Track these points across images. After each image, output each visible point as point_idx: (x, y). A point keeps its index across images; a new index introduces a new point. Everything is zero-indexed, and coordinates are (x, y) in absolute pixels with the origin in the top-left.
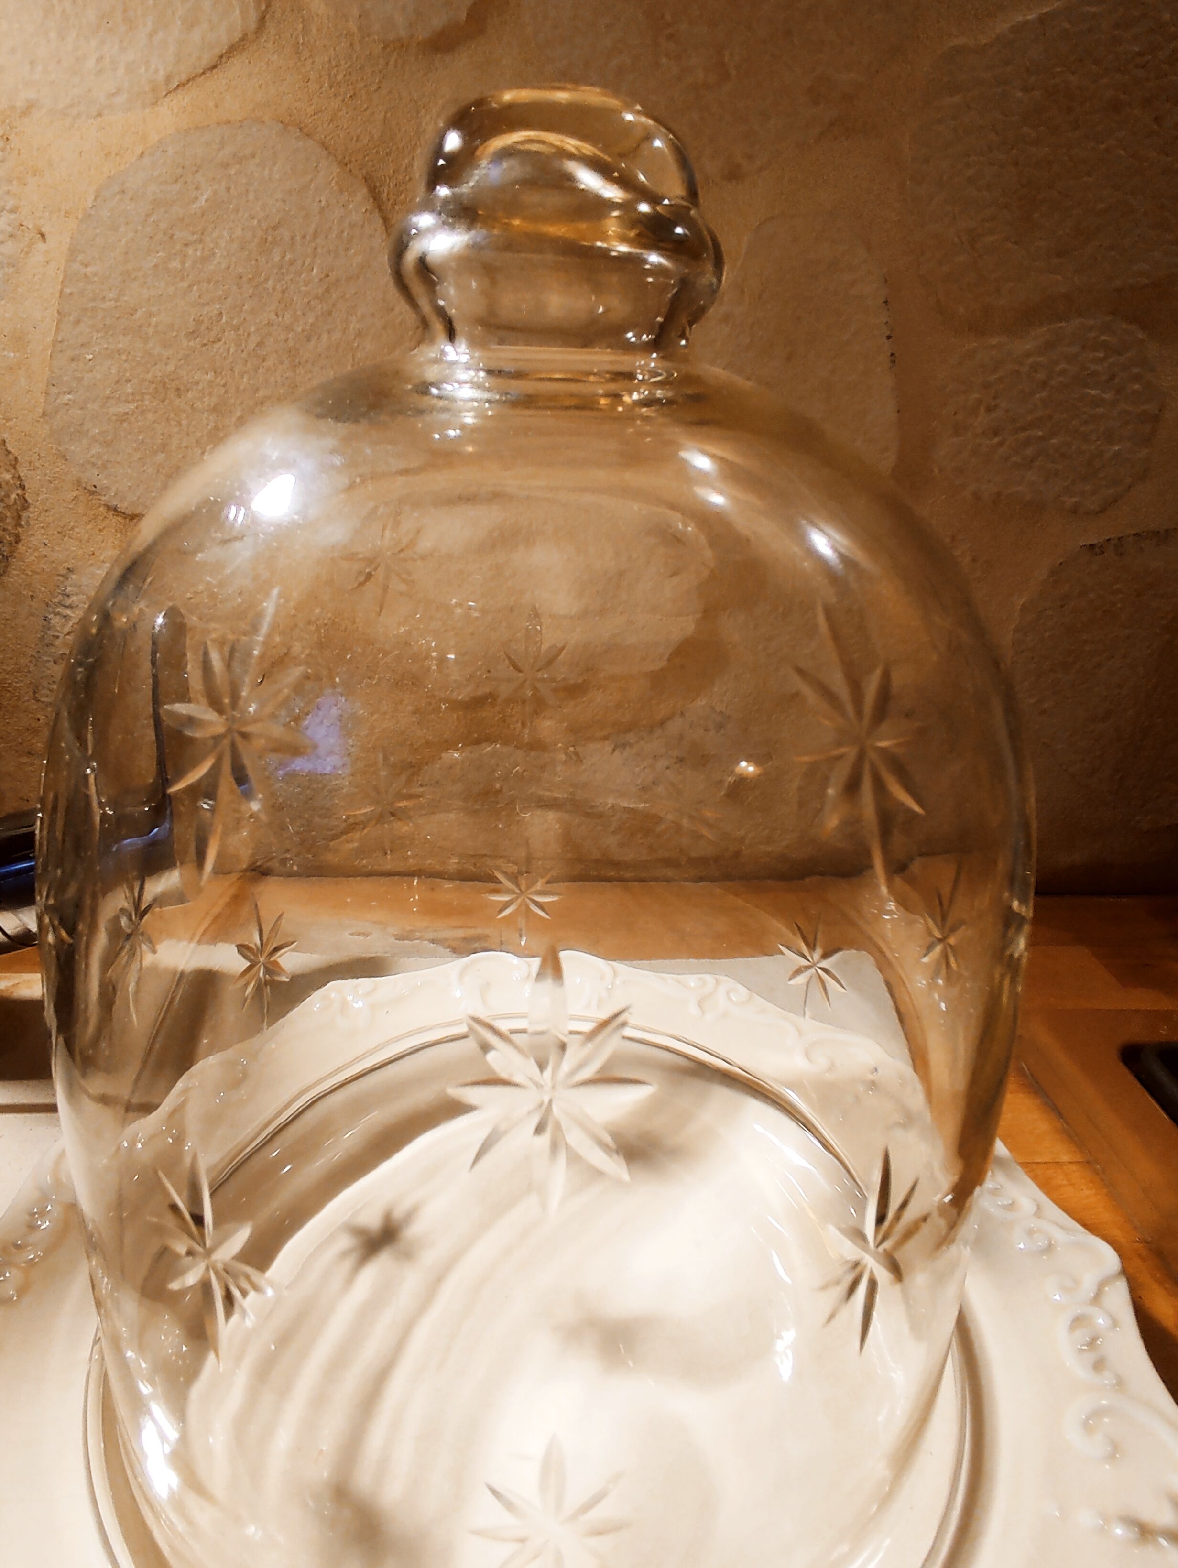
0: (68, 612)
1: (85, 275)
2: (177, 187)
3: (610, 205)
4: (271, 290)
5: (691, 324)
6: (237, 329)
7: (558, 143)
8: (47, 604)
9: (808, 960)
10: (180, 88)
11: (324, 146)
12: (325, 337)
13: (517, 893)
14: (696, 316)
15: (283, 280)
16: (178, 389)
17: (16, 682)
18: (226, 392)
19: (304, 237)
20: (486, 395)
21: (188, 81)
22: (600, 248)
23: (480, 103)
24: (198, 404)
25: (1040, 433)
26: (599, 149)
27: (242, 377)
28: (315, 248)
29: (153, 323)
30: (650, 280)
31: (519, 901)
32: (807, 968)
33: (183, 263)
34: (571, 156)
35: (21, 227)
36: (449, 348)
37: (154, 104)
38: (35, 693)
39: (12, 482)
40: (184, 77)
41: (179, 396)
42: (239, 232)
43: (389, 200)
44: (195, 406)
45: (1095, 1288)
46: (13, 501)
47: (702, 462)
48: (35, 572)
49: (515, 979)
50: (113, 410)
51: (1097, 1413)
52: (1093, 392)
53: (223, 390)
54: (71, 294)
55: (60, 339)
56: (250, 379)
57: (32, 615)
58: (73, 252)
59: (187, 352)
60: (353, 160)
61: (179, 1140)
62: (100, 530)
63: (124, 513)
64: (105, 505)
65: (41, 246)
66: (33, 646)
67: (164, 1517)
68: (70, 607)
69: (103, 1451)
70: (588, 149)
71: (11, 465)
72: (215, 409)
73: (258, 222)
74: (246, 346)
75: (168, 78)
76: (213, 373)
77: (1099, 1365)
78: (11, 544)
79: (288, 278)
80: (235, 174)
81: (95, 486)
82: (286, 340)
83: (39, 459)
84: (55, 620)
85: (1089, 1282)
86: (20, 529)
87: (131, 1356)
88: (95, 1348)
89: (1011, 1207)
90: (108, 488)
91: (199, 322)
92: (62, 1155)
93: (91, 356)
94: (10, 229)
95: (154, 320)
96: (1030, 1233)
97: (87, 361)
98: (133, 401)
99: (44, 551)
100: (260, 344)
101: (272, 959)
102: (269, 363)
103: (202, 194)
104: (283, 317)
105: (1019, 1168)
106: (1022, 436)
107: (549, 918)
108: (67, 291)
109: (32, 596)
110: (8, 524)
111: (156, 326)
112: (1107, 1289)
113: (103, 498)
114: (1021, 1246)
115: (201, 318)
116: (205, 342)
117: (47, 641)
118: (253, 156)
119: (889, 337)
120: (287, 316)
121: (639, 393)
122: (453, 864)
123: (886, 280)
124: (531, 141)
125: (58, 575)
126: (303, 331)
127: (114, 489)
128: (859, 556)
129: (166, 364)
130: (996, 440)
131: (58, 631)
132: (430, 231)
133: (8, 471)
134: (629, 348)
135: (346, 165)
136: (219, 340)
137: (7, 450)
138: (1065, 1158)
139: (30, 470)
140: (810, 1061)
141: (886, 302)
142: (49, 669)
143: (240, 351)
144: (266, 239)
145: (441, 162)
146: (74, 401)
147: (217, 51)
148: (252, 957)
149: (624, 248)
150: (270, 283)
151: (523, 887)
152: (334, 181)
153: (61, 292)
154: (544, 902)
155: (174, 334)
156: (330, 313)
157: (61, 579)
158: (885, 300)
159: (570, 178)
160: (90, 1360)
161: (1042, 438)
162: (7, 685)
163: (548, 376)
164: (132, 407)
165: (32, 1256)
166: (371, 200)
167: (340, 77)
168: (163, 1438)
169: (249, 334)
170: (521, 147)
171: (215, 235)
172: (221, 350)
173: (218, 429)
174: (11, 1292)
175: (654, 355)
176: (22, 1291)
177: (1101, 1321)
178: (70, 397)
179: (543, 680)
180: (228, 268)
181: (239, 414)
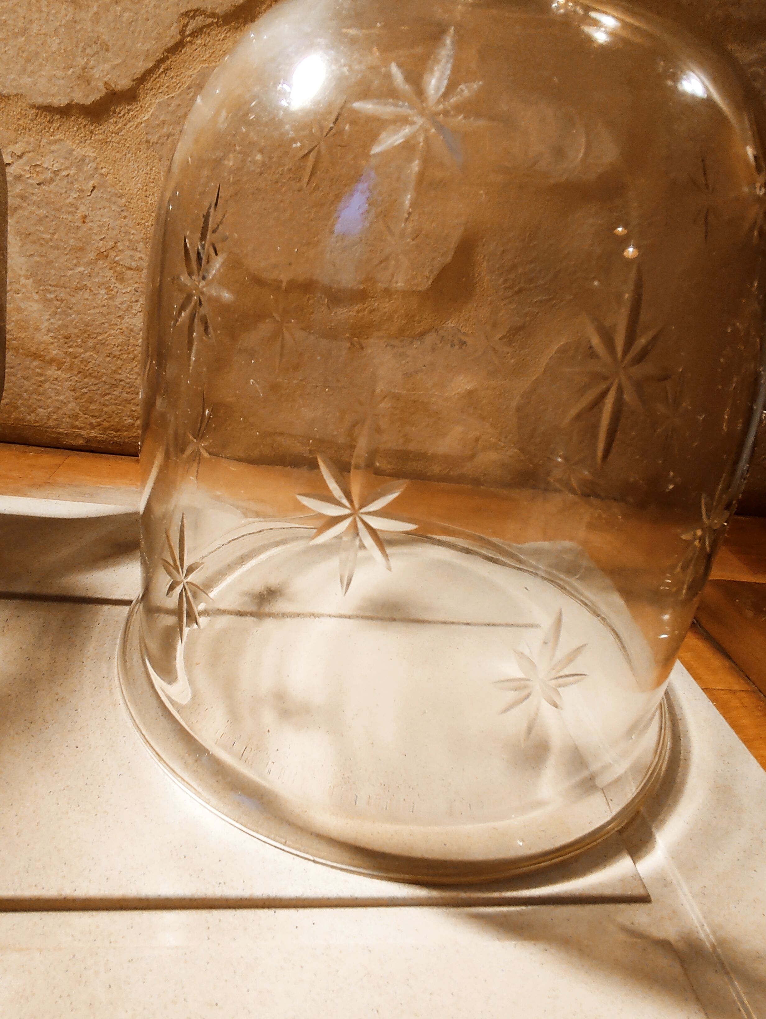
173: (75, 22)
181: (95, 9)
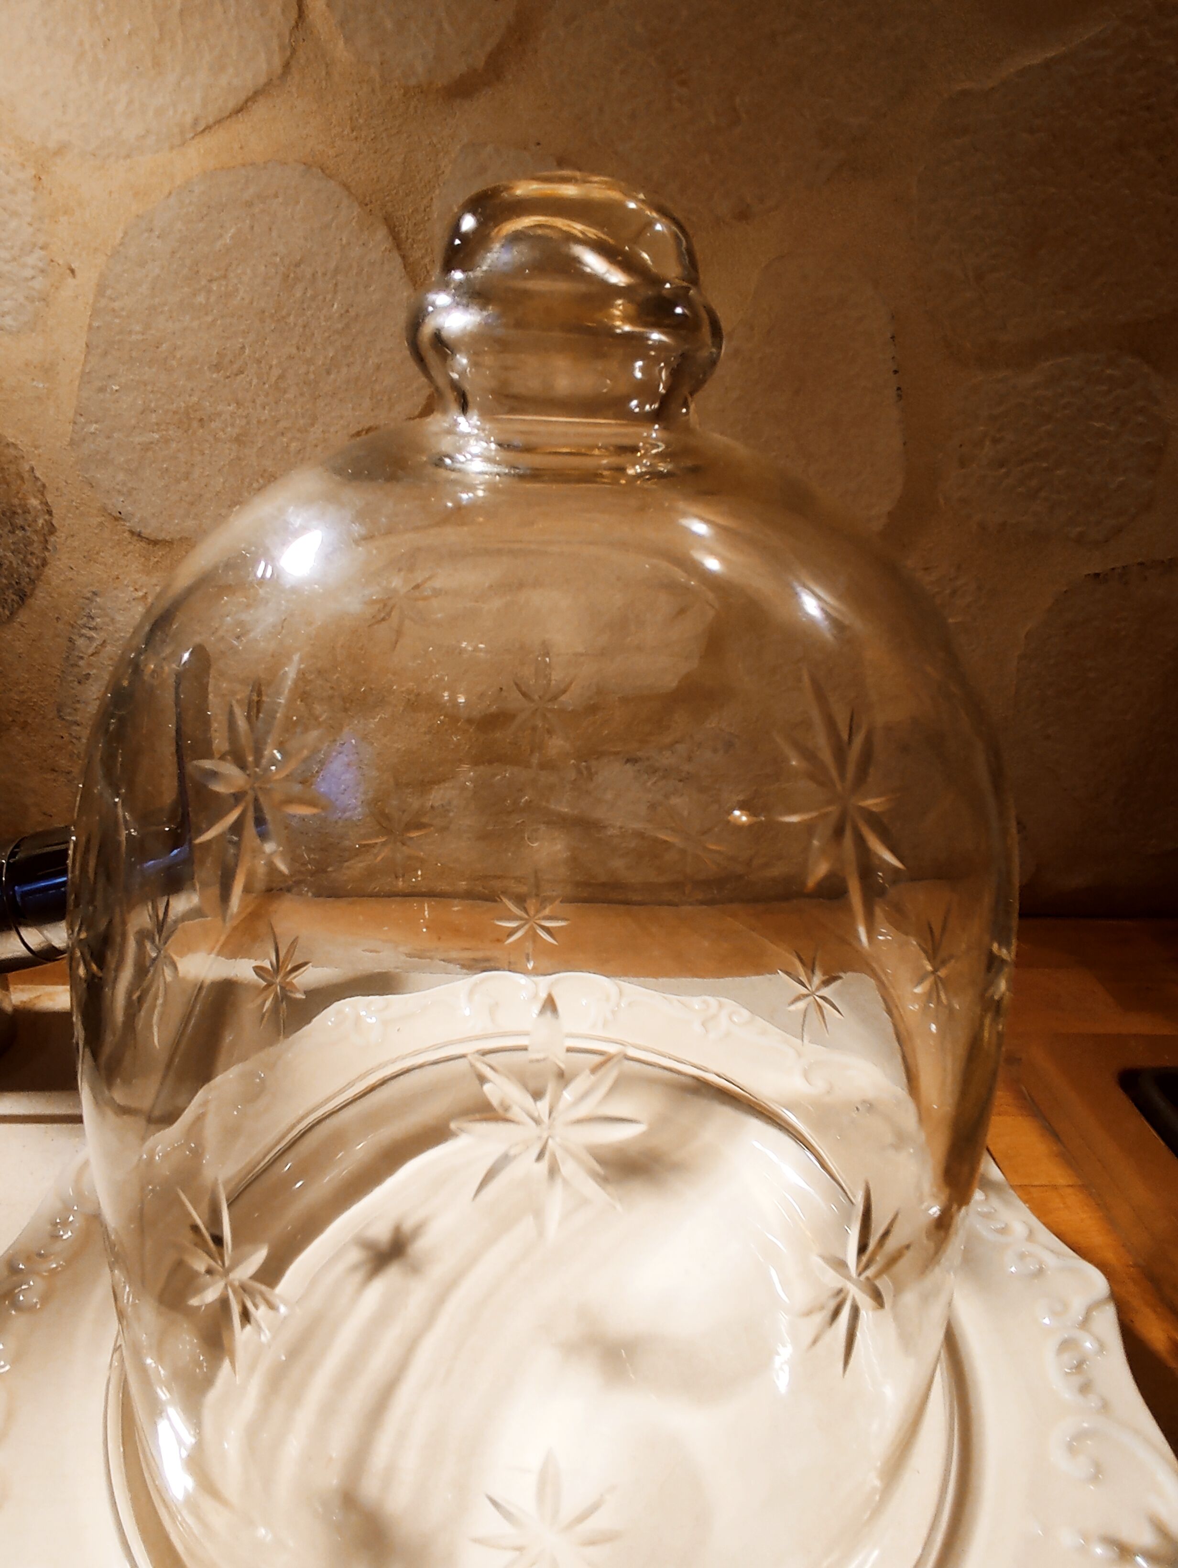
0: (93, 634)
1: (113, 310)
2: (202, 225)
3: (615, 290)
4: (292, 325)
5: (692, 393)
6: (259, 362)
7: (565, 228)
8: (72, 626)
9: (806, 987)
10: (207, 131)
11: (346, 186)
12: (344, 370)
13: (526, 919)
14: (698, 384)
15: (304, 315)
16: (201, 420)
17: (42, 701)
18: (248, 423)
19: (325, 274)
20: (496, 469)
21: (215, 124)
22: (605, 328)
23: (495, 191)
24: (221, 434)
25: (1045, 465)
26: (604, 233)
27: (264, 408)
28: (336, 285)
29: (178, 356)
31: (527, 927)
32: (807, 996)
33: (208, 298)
34: (578, 240)
35: (52, 263)
36: (461, 419)
37: (183, 144)
38: (59, 711)
39: (39, 507)
40: (211, 120)
41: (202, 427)
42: (262, 268)
43: (407, 238)
44: (217, 436)
45: (1083, 1312)
46: (40, 525)
47: (700, 528)
48: (60, 595)
49: (522, 998)
50: (138, 439)
51: (1081, 1436)
52: (1097, 425)
53: (244, 422)
54: (98, 327)
55: (87, 371)
56: (271, 410)
57: (58, 636)
58: (101, 290)
59: (210, 384)
60: (374, 200)
61: (197, 1154)
62: (125, 555)
63: (147, 539)
64: (129, 531)
65: (70, 280)
66: (58, 667)
67: (179, 1518)
68: (94, 629)
69: (122, 1455)
70: (592, 233)
71: (39, 491)
72: (238, 440)
73: (281, 259)
74: (268, 379)
75: (196, 121)
76: (235, 405)
77: (1085, 1388)
78: (37, 567)
79: (309, 313)
80: (259, 212)
81: (120, 513)
82: (307, 373)
83: (66, 486)
84: (80, 642)
85: (1078, 1306)
86: (47, 554)
87: (151, 1364)
88: (114, 1356)
89: (1004, 1231)
90: (133, 515)
91: (221, 355)
92: (86, 1163)
93: (117, 388)
94: (40, 264)
95: (179, 353)
96: (1022, 1256)
97: (114, 391)
98: (158, 430)
99: (70, 574)
100: (281, 377)
101: (288, 980)
102: (291, 395)
103: (226, 232)
104: (304, 350)
105: (1011, 1191)
106: (1027, 467)
107: (555, 943)
108: (95, 324)
109: (58, 618)
110: (36, 548)
111: (181, 358)
112: (1094, 1313)
113: (128, 524)
114: (1013, 1269)
115: (225, 352)
116: (228, 374)
117: (72, 662)
118: (276, 196)
119: (896, 372)
120: (309, 350)
121: (641, 465)
122: (463, 885)
123: (893, 317)
124: (540, 226)
125: (83, 598)
126: (323, 365)
127: (138, 514)
128: (850, 618)
129: (190, 396)
130: (1004, 470)
131: (83, 653)
132: (447, 309)
133: (35, 497)
134: (632, 418)
135: (367, 205)
136: (242, 372)
137: (35, 477)
138: (1062, 1181)
139: (57, 496)
140: (809, 1084)
141: (893, 337)
142: (73, 689)
143: (261, 384)
144: (288, 275)
145: (457, 242)
146: (101, 430)
147: (243, 97)
148: (269, 978)
149: (627, 328)
150: (292, 319)
151: (532, 912)
152: (355, 220)
153: (90, 325)
154: (552, 927)
155: (199, 366)
156: (349, 347)
157: (87, 601)
158: (892, 335)
159: (577, 261)
160: (111, 1365)
161: (1046, 470)
162: (32, 704)
163: (554, 451)
164: (156, 436)
165: (54, 1266)
166: (391, 238)
167: (362, 120)
168: (180, 1442)
169: (271, 367)
170: (531, 232)
171: (238, 271)
172: (244, 382)
174: (35, 1300)
175: (657, 426)
176: (46, 1298)
177: (1088, 1345)
178: (96, 426)
179: (552, 710)
180: (252, 303)
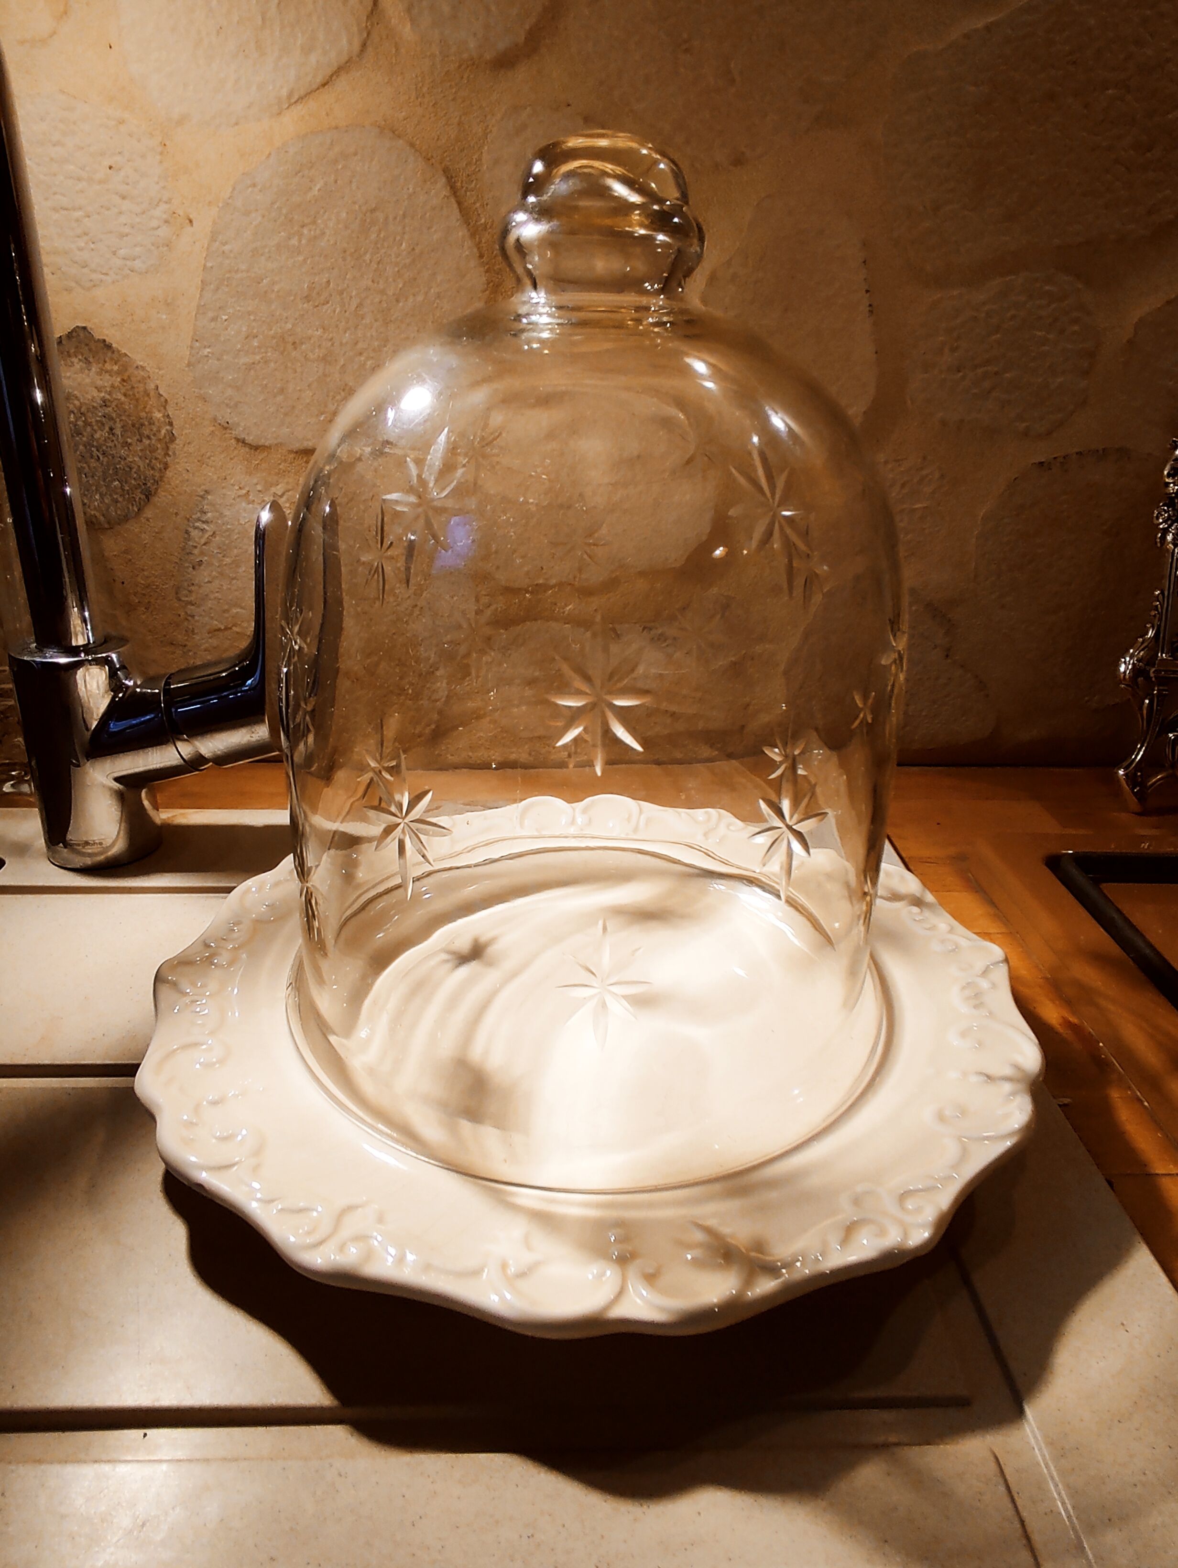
0: (205, 526)
1: (223, 252)
2: (296, 180)
3: (633, 206)
4: (368, 261)
5: (685, 277)
6: (341, 293)
7: (601, 167)
8: (188, 520)
10: (298, 102)
11: (412, 145)
12: (411, 299)
14: (688, 273)
15: (378, 253)
16: (294, 343)
17: (163, 585)
18: (332, 345)
19: (395, 218)
21: (305, 96)
22: (628, 232)
23: (555, 145)
24: (311, 356)
25: (995, 369)
26: (627, 170)
27: (345, 332)
28: (404, 227)
30: (659, 250)
33: (300, 241)
34: (609, 175)
35: (174, 215)
36: (533, 294)
37: (279, 114)
38: (177, 593)
39: (162, 419)
40: (302, 92)
41: (295, 349)
42: (344, 215)
43: (462, 187)
44: (307, 356)
45: (984, 968)
46: (163, 434)
47: (700, 367)
48: (180, 494)
50: (242, 361)
51: (971, 1029)
52: (1039, 333)
53: (329, 344)
54: (212, 267)
55: (202, 303)
56: (351, 334)
57: (177, 529)
58: (214, 236)
59: (302, 313)
60: (435, 155)
62: (231, 459)
63: (250, 445)
64: (235, 438)
65: (189, 229)
66: (176, 554)
68: (206, 522)
70: (619, 170)
71: (162, 406)
72: (324, 359)
73: (359, 207)
74: (349, 307)
75: (291, 94)
76: (322, 330)
77: (978, 1006)
78: (160, 470)
79: (382, 251)
80: (342, 168)
81: (228, 423)
82: (381, 302)
83: (184, 401)
84: (194, 533)
86: (168, 458)
90: (238, 424)
91: (311, 288)
93: (226, 317)
94: (165, 216)
95: (276, 288)
97: (224, 320)
98: (259, 352)
99: (187, 476)
100: (359, 306)
102: (367, 321)
103: (315, 185)
104: (378, 283)
106: (980, 371)
108: (209, 264)
109: (176, 513)
110: (159, 454)
111: (278, 292)
112: (992, 969)
113: (234, 432)
115: (314, 285)
116: (316, 304)
117: (188, 551)
118: (355, 154)
119: (867, 291)
120: (381, 283)
121: (653, 318)
123: (865, 244)
124: (585, 166)
125: (198, 496)
126: (394, 294)
127: (242, 424)
129: (285, 323)
130: (960, 374)
131: (196, 542)
132: (524, 223)
133: (159, 411)
134: (646, 292)
135: (429, 160)
136: (328, 303)
137: (159, 394)
139: (177, 410)
141: (864, 262)
142: (189, 573)
143: (343, 312)
144: (365, 220)
146: (213, 354)
147: (328, 72)
149: (643, 232)
150: (368, 255)
152: (419, 172)
153: (205, 265)
155: (292, 298)
156: (415, 279)
157: (200, 499)
158: (863, 260)
159: (609, 189)
161: (996, 373)
162: (154, 587)
163: (596, 310)
164: (258, 358)
166: (449, 188)
167: (425, 89)
169: (351, 297)
170: (579, 171)
171: (325, 217)
172: (329, 311)
175: (662, 297)
177: (985, 985)
178: (208, 350)
180: (335, 244)
